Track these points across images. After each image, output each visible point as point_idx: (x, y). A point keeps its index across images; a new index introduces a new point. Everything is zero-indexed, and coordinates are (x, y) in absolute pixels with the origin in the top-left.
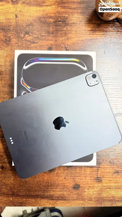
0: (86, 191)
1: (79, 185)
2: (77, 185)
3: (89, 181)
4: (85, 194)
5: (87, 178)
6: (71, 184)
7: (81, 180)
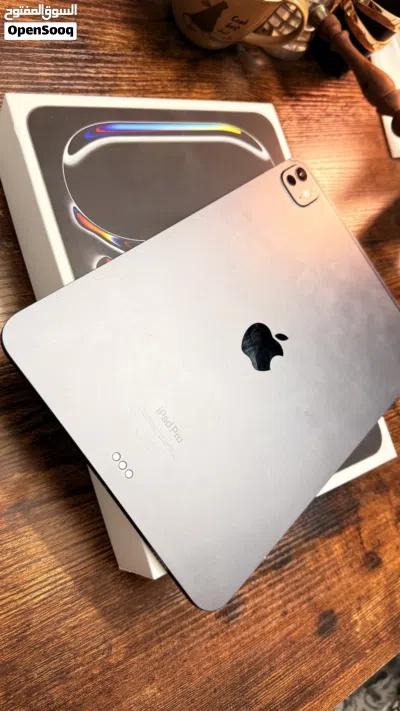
0: (356, 622)
1: (332, 611)
2: (324, 615)
3: (351, 580)
4: (358, 630)
5: (343, 575)
6: (310, 624)
7: (329, 592)
